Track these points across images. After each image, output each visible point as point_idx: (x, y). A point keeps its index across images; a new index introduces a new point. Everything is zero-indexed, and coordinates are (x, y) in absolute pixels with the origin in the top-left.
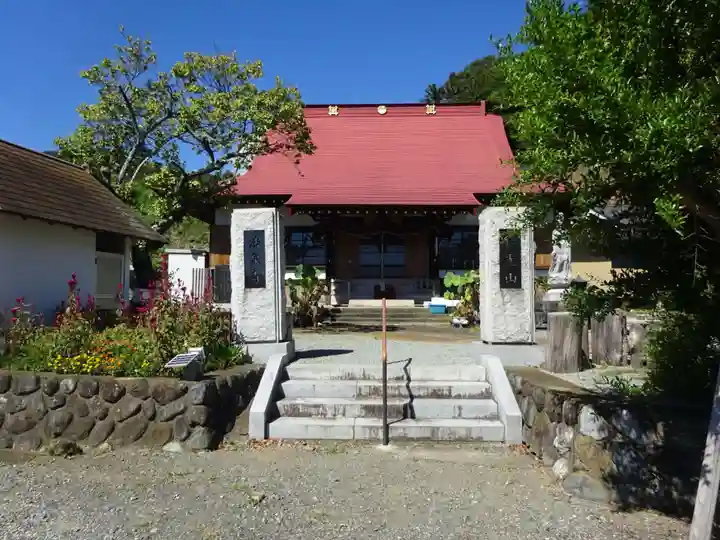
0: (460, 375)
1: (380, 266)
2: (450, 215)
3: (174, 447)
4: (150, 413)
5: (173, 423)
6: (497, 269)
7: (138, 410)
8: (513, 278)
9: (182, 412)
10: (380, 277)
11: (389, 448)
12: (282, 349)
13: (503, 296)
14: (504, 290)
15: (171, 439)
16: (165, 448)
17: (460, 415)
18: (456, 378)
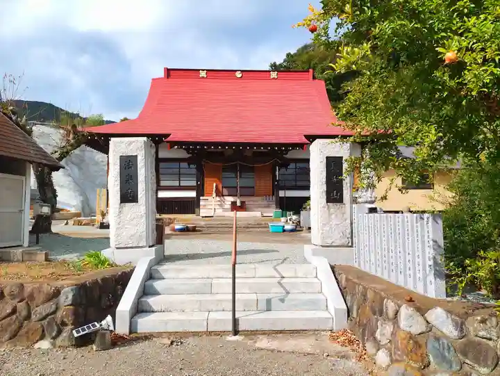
0: (296, 273)
1: (236, 187)
2: (287, 151)
3: (45, 344)
4: (24, 313)
5: (45, 322)
6: (324, 188)
7: (14, 311)
8: (337, 195)
9: (54, 312)
10: (236, 196)
11: (237, 338)
12: (151, 253)
14: (330, 204)
15: (42, 337)
16: (37, 346)
18: (293, 275)
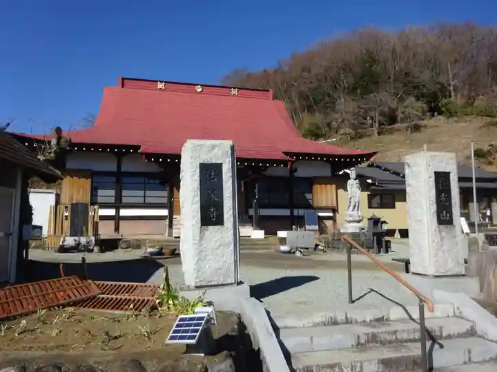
6: (434, 208)
8: (446, 216)
13: (440, 232)
14: (441, 226)
17: (470, 360)
